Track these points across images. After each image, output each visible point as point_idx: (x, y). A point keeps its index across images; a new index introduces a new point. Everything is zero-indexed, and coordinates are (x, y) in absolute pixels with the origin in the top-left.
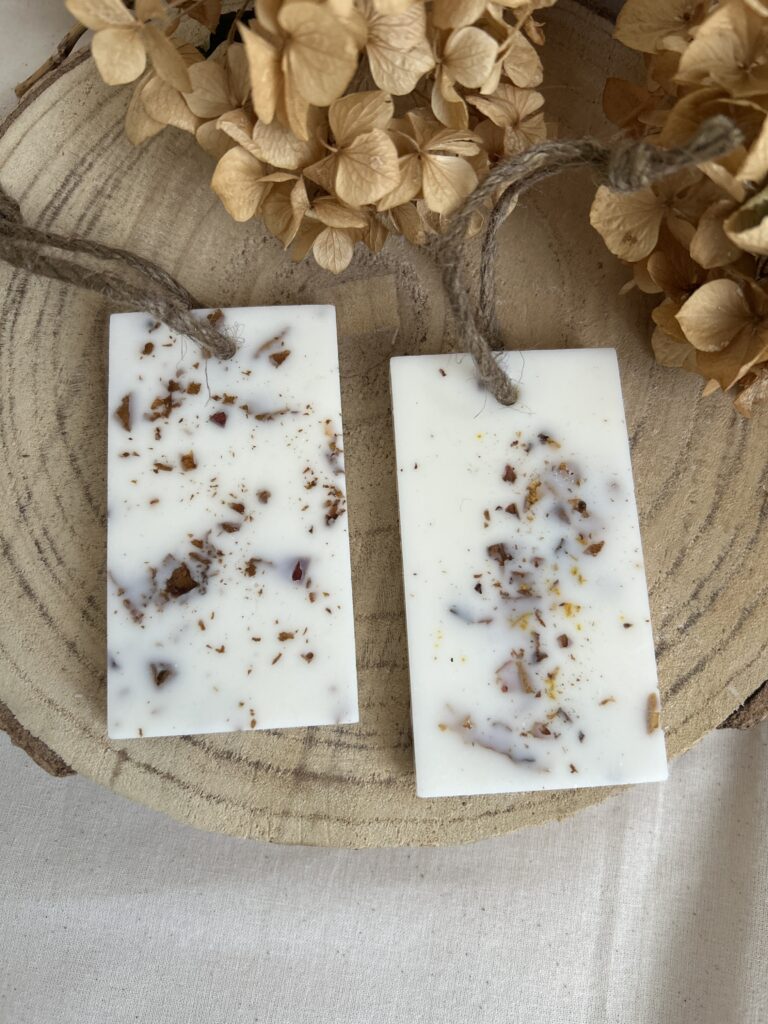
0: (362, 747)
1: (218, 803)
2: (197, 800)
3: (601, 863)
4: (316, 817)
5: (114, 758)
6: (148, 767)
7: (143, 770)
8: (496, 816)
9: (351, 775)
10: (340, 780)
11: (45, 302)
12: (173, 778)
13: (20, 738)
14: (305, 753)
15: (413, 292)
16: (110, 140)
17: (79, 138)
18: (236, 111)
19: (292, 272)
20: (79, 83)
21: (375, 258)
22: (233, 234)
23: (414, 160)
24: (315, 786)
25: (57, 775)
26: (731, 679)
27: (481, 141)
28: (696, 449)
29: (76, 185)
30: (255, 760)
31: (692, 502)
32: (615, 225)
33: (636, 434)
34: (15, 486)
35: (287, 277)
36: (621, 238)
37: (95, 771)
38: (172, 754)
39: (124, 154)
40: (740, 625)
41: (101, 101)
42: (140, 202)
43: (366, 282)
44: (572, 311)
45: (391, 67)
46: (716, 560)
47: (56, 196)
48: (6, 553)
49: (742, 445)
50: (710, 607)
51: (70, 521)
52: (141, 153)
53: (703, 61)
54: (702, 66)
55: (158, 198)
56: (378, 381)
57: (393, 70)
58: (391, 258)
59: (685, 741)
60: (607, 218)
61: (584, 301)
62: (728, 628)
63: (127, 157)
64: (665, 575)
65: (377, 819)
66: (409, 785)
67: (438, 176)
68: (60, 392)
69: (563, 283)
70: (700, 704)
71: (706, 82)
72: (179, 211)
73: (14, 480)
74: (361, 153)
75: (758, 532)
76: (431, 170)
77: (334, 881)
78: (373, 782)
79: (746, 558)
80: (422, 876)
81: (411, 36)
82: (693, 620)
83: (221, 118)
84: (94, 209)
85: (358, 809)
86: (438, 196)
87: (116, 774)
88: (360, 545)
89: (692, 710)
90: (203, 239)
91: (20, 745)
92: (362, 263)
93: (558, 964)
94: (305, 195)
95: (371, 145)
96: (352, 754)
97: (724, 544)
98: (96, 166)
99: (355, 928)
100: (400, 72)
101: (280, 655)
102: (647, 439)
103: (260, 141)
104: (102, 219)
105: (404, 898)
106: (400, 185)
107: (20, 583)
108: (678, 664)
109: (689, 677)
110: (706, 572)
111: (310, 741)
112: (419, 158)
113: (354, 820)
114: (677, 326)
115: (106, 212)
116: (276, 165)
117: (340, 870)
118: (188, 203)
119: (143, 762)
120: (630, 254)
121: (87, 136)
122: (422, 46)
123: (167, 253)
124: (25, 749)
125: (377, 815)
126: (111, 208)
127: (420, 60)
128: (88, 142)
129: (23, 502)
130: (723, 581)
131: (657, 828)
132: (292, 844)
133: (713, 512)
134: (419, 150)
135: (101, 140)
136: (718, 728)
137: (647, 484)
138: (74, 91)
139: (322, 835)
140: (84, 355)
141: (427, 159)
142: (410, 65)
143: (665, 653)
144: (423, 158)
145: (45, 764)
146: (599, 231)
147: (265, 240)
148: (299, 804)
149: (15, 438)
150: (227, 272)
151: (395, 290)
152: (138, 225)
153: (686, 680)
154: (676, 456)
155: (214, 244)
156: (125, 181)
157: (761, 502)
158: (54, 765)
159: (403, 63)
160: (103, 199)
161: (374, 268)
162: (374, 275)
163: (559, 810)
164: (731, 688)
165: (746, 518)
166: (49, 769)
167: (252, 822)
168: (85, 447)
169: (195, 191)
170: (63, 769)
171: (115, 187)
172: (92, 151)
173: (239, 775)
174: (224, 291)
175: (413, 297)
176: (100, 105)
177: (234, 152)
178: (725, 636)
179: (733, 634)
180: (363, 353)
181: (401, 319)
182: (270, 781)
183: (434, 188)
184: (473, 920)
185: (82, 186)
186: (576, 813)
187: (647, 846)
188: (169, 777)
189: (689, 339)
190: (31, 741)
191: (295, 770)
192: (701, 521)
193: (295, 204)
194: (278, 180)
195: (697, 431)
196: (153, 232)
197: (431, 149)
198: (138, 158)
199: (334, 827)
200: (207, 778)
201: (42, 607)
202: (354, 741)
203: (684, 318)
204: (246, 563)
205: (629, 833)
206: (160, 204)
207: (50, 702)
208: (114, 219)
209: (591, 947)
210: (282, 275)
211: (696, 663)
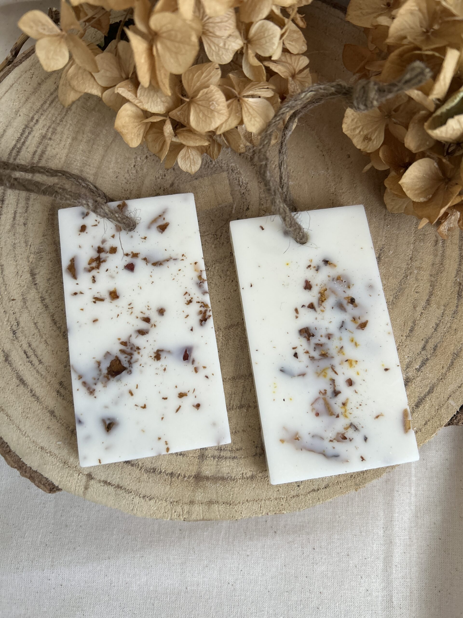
0: (234, 458)
1: (150, 500)
2: (137, 500)
3: (381, 514)
4: (210, 503)
5: (84, 479)
6: (105, 482)
7: (102, 484)
8: (319, 492)
9: (229, 475)
10: (223, 479)
11: (17, 205)
12: (121, 488)
13: (26, 472)
14: (200, 465)
15: (239, 181)
16: (47, 105)
17: (29, 105)
18: (126, 81)
19: (165, 176)
20: (26, 72)
21: (214, 163)
22: (127, 155)
23: (236, 102)
24: (208, 484)
25: (50, 493)
26: (450, 396)
27: (274, 88)
28: (416, 261)
29: (29, 133)
30: (169, 471)
31: (416, 292)
32: (357, 131)
33: (380, 255)
34: (8, 319)
35: (162, 178)
36: (362, 139)
37: (73, 487)
38: (119, 472)
39: (57, 113)
40: (452, 363)
41: (40, 81)
42: (69, 141)
43: (210, 177)
44: (334, 185)
45: (217, 48)
46: (434, 326)
47: (18, 141)
48: (6, 360)
49: (443, 256)
50: (434, 354)
51: (44, 337)
52: (67, 111)
53: (402, 30)
54: (402, 33)
55: (80, 138)
56: (222, 236)
57: (219, 50)
58: (224, 162)
59: (426, 436)
60: (353, 127)
61: (341, 178)
62: (445, 365)
63: (59, 114)
64: (405, 338)
65: (247, 501)
66: (264, 478)
67: (251, 110)
68: (31, 260)
69: (328, 168)
70: (433, 413)
71: (405, 42)
72: (93, 144)
73: (8, 315)
74: (204, 100)
75: (457, 307)
76: (246, 107)
77: (223, 541)
78: (243, 478)
79: (452, 323)
80: (275, 532)
81: (228, 28)
82: (424, 363)
83: (117, 86)
84: (41, 147)
85: (235, 495)
86: (252, 122)
87: (86, 488)
88: (221, 335)
89: (429, 417)
90: (110, 160)
91: (26, 477)
92: (206, 166)
93: (362, 577)
94: (171, 128)
95: (209, 95)
96: (228, 463)
97: (438, 316)
98: (41, 121)
99: (238, 568)
100: (223, 50)
101: (180, 406)
102: (387, 257)
103: (142, 98)
104: (47, 153)
105: (266, 546)
106: (229, 117)
107: (17, 377)
108: (417, 390)
109: (425, 397)
110: (429, 334)
111: (202, 457)
112: (239, 100)
113: (233, 502)
114: (400, 188)
115: (49, 149)
116: (152, 112)
117: (226, 534)
118: (98, 139)
119: (102, 479)
120: (368, 148)
121: (34, 103)
122: (234, 34)
123: (88, 170)
124: (29, 478)
125: (247, 498)
126: (52, 145)
127: (234, 42)
128: (34, 107)
129: (14, 328)
130: (440, 338)
131: (413, 489)
132: (197, 521)
133: (430, 297)
134: (238, 96)
135: (42, 105)
136: (445, 426)
137: (389, 284)
138: (23, 77)
139: (214, 513)
140: (43, 236)
141: (243, 101)
142: (229, 46)
143: (409, 384)
144: (241, 101)
145: (42, 486)
146: (348, 135)
147: (147, 157)
148: (199, 496)
149: (6, 290)
150: (125, 178)
151: (228, 181)
152: (70, 154)
153: (424, 399)
154: (404, 266)
155: (117, 162)
156: (59, 129)
157: (457, 288)
158: (48, 487)
159: (225, 45)
160: (46, 141)
161: (214, 169)
162: (214, 173)
163: (356, 484)
164: (451, 401)
165: (450, 299)
166: (45, 489)
167: (172, 510)
168: (49, 291)
169: (101, 131)
170: (53, 488)
171: (53, 133)
172: (37, 112)
173: (161, 482)
174: (125, 191)
175: (239, 185)
176: (39, 84)
177: (126, 106)
178: (444, 371)
179: (449, 369)
180: (212, 220)
181: (233, 198)
182: (181, 483)
183: (249, 118)
184: (308, 556)
185: (33, 134)
186: (366, 485)
187: (407, 501)
188: (119, 487)
189: (408, 195)
190: (32, 473)
191: (195, 475)
192: (423, 303)
193: (166, 134)
194: (155, 121)
195: (415, 250)
196: (78, 158)
197: (245, 95)
198: (65, 115)
199: (222, 508)
200: (142, 486)
201: (31, 391)
202: (229, 454)
203: (404, 183)
204: (155, 353)
205: (396, 494)
206: (81, 141)
207: (42, 448)
208: (54, 152)
209: (380, 565)
210: (159, 178)
211: (428, 388)
